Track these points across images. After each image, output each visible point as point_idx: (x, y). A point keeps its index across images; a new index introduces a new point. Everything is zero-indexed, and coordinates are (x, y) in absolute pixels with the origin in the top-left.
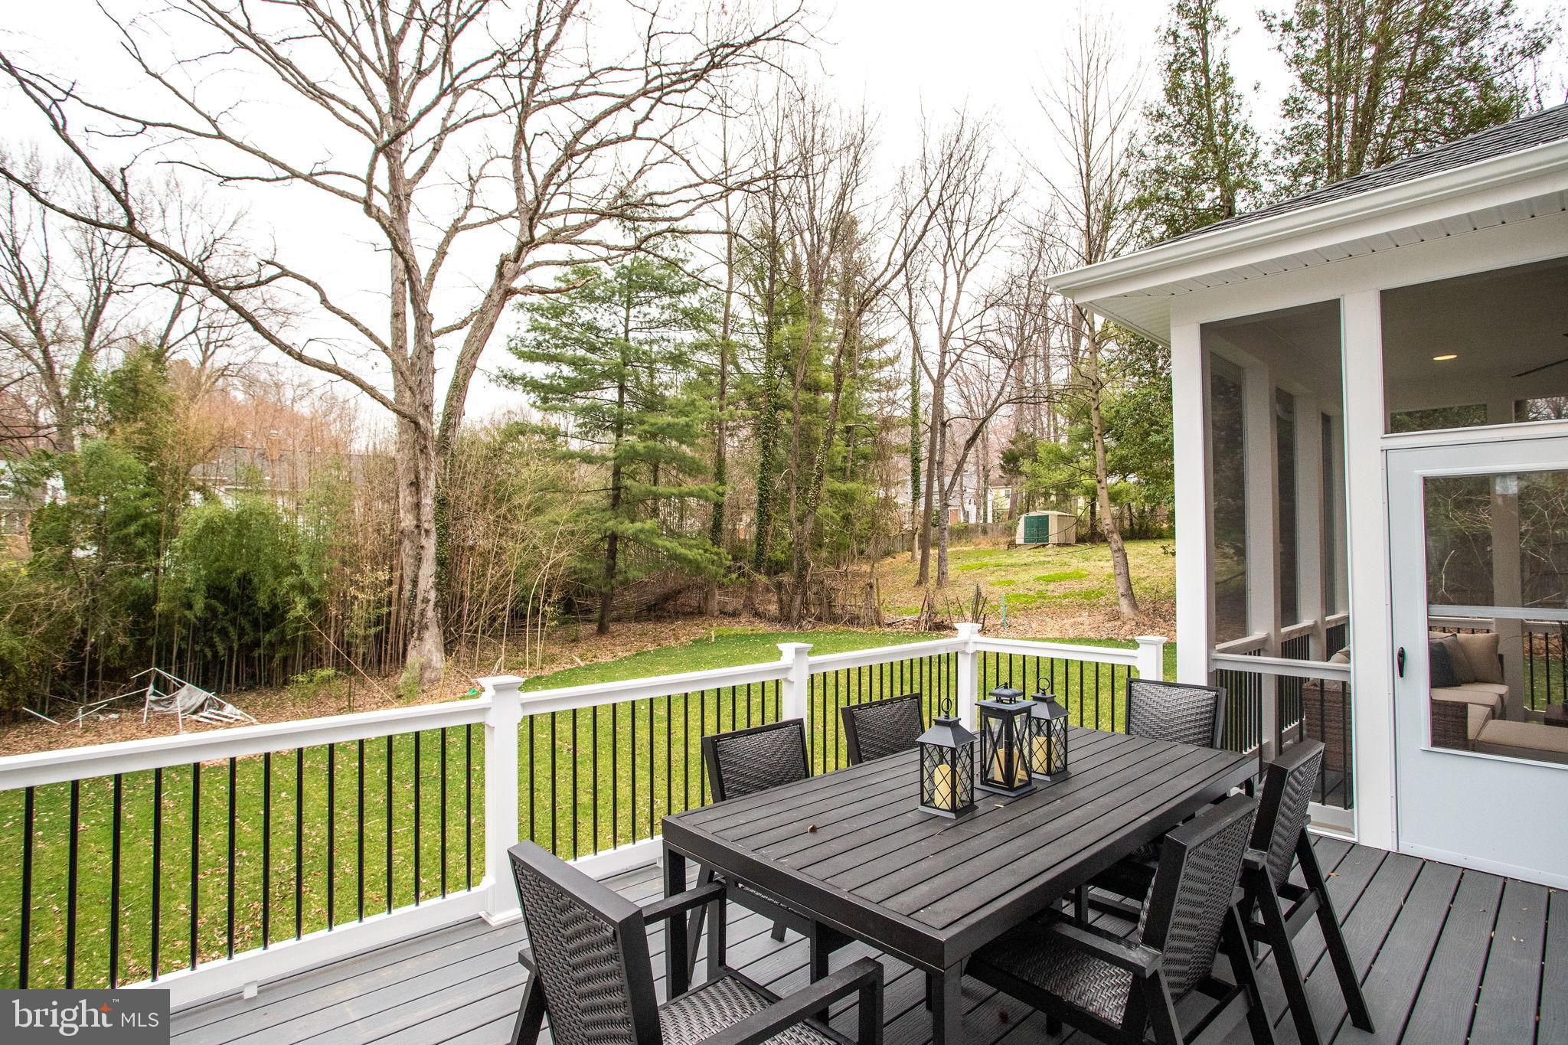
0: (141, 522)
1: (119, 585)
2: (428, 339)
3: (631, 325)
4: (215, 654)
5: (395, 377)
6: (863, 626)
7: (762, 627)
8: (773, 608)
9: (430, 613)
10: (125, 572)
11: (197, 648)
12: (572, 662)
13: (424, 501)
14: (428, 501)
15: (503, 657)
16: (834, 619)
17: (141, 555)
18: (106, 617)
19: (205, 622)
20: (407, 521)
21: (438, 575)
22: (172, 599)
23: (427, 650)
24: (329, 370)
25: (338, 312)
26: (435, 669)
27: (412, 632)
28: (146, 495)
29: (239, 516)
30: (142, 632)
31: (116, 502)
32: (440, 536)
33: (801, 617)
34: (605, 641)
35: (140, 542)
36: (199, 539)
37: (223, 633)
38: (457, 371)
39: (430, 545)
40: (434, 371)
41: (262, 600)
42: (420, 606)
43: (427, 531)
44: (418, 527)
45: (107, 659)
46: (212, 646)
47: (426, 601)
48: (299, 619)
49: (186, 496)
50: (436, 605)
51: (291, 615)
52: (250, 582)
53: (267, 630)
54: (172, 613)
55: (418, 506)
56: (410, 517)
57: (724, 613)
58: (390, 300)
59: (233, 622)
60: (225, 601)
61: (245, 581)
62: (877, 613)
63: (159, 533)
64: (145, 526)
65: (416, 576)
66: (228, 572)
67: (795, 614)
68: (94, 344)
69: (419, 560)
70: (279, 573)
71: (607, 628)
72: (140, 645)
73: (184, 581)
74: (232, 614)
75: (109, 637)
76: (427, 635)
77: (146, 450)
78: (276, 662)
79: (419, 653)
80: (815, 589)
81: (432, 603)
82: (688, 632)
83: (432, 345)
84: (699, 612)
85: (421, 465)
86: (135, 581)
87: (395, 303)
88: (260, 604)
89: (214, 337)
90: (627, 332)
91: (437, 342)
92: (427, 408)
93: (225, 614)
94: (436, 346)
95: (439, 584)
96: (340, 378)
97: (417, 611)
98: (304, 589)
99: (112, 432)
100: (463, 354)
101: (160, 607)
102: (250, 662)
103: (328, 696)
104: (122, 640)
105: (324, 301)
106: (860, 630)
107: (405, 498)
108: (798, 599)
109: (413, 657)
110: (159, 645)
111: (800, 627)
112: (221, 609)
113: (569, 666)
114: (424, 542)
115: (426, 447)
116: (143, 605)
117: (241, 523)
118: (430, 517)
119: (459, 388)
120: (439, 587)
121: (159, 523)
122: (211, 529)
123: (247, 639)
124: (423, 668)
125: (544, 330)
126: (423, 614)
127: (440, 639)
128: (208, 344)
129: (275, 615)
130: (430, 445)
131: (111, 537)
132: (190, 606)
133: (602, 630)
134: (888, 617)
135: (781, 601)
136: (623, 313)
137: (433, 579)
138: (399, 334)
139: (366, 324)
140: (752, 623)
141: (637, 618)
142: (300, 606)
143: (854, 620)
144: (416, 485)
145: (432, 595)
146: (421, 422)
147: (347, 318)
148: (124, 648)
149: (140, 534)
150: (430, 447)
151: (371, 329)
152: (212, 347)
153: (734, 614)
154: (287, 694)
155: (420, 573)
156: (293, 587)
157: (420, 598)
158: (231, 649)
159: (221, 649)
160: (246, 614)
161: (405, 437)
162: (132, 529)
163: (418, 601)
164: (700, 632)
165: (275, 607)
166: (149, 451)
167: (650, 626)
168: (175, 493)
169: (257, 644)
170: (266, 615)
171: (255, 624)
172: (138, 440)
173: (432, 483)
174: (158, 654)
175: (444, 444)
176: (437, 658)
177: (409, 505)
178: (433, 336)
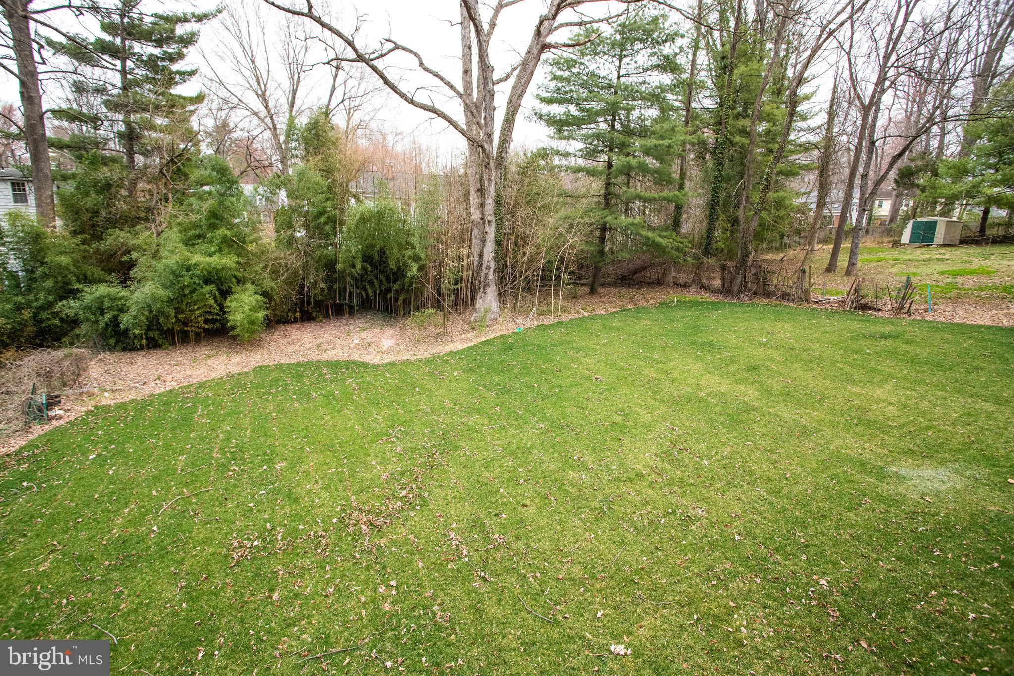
0: (326, 216)
1: (318, 253)
2: (490, 85)
3: (623, 72)
4: (367, 295)
5: (466, 116)
6: (793, 301)
7: (708, 297)
8: (718, 283)
9: (491, 277)
10: (319, 246)
11: (358, 291)
12: (579, 313)
13: (487, 202)
14: (490, 202)
15: (535, 308)
16: (768, 295)
17: (327, 236)
18: (313, 271)
19: (362, 276)
20: (476, 215)
21: (496, 252)
22: (344, 263)
23: (488, 300)
24: (430, 111)
25: (430, 72)
26: (493, 312)
27: (480, 288)
28: (327, 199)
29: (378, 211)
30: (331, 281)
31: (313, 204)
32: (498, 225)
33: (740, 291)
34: (595, 299)
35: (327, 228)
36: (357, 226)
37: (371, 283)
38: (508, 109)
39: (491, 231)
40: (494, 109)
41: (392, 265)
42: (484, 271)
43: (489, 222)
44: (482, 219)
45: (315, 295)
46: (366, 290)
47: (488, 268)
48: (413, 277)
49: (348, 199)
50: (494, 271)
51: (409, 274)
52: (384, 253)
53: (394, 282)
54: (344, 271)
55: (482, 205)
56: (477, 212)
57: (676, 284)
58: (461, 62)
59: (376, 276)
60: (371, 264)
61: (382, 252)
62: (807, 292)
63: (335, 222)
64: (328, 218)
65: (482, 252)
66: (372, 246)
67: (736, 289)
68: (294, 114)
69: (484, 241)
70: (401, 247)
71: (596, 290)
72: (330, 288)
73: (350, 252)
74: (375, 272)
75: (315, 283)
76: (489, 290)
77: (326, 171)
78: (400, 302)
79: (484, 301)
80: (753, 271)
81: (492, 270)
82: (653, 298)
83: (493, 90)
84: (658, 283)
85: (485, 177)
86: (326, 251)
87: (465, 64)
88: (391, 267)
89: (352, 104)
90: (619, 77)
91: (496, 88)
92: (489, 136)
93: (372, 272)
94: (495, 90)
95: (496, 257)
96: (436, 116)
97: (483, 274)
98: (417, 258)
99: (308, 161)
100: (512, 96)
101: (339, 267)
102: (385, 300)
103: (430, 324)
104: (322, 285)
105: (421, 64)
106: (791, 304)
107: (474, 199)
108: (739, 278)
109: (479, 303)
110: (339, 287)
111: (739, 298)
112: (370, 269)
113: (577, 316)
114: (487, 229)
115: (489, 164)
116: (330, 265)
117: (379, 216)
118: (491, 212)
119: (509, 121)
120: (496, 259)
121: (335, 216)
122: (364, 220)
123: (383, 288)
124: (486, 311)
125: (561, 79)
126: (486, 277)
127: (496, 293)
128: (350, 109)
129: (399, 273)
130: (491, 162)
131: (312, 225)
132: (353, 267)
133: (593, 291)
134: (815, 295)
135: (723, 279)
136: (617, 63)
137: (492, 254)
138: (468, 85)
139: (448, 79)
140: (698, 293)
141: (615, 284)
142: (414, 269)
143: (785, 296)
144: (481, 191)
145: (492, 265)
146: (486, 146)
147: (436, 75)
148: (323, 290)
149: (326, 223)
150: (491, 164)
151: (452, 82)
152: (352, 111)
153: (685, 286)
154: (408, 322)
155: (485, 250)
156: (410, 257)
157: (484, 266)
158: (375, 292)
159: (370, 291)
160: (383, 272)
161: (473, 158)
162: (322, 220)
163: (484, 268)
164: (664, 298)
165: (399, 269)
166: (327, 172)
167: (624, 291)
168: (342, 198)
169: (389, 290)
170: (394, 274)
171: (388, 278)
172: (322, 165)
173: (492, 189)
174: (339, 294)
175: (500, 162)
176: (494, 306)
177: (476, 205)
178: (493, 84)
